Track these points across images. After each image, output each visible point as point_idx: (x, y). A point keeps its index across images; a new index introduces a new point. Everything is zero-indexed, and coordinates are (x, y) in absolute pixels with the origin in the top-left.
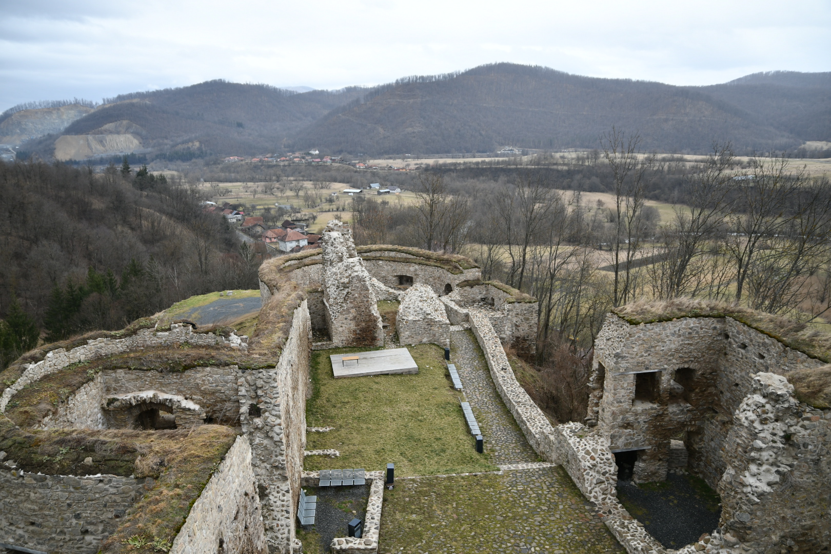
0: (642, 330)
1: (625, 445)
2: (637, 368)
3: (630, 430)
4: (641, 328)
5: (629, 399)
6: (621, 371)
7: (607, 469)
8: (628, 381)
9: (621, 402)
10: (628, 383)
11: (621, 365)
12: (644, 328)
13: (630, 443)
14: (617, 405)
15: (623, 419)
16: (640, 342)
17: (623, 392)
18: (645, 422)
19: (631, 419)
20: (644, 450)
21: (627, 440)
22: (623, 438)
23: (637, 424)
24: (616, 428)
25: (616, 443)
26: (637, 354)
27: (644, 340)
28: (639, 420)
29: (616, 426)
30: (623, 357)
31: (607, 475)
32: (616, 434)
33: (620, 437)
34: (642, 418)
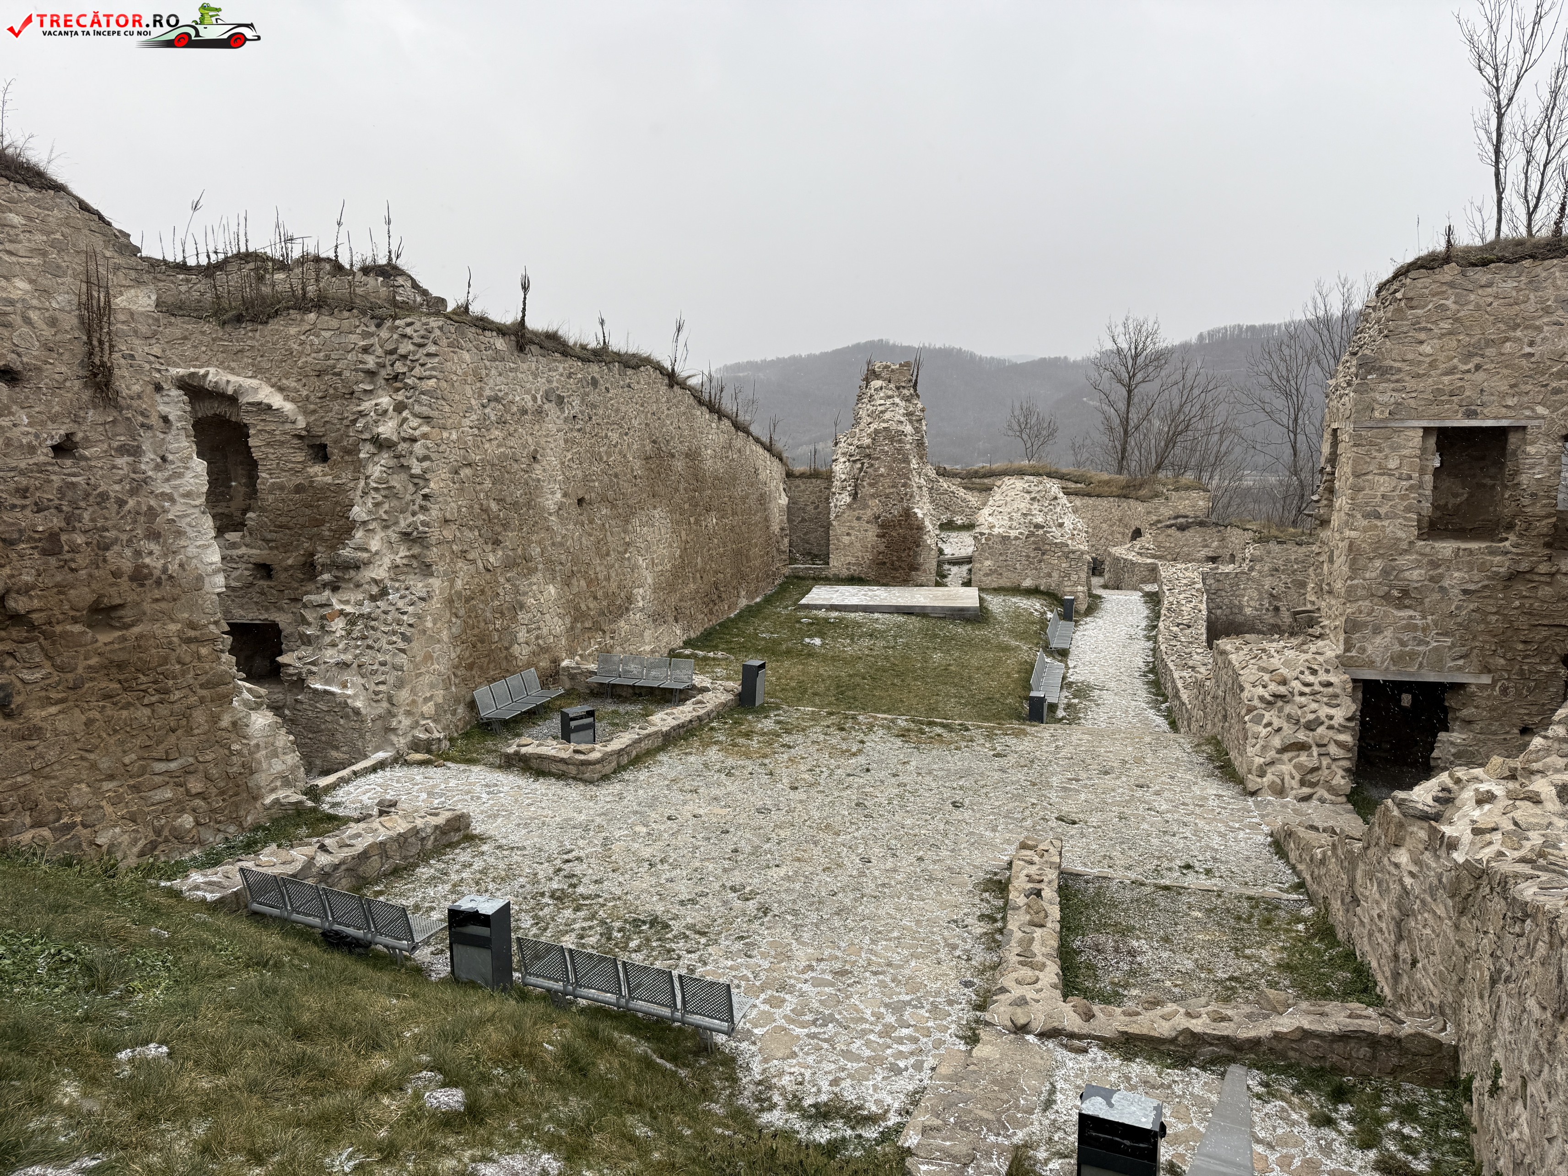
0: (1451, 285)
1: (1398, 659)
2: (1434, 409)
3: (1411, 613)
4: (1448, 278)
5: (1408, 509)
6: (1377, 414)
7: (1324, 711)
8: (1405, 452)
9: (1378, 517)
10: (1402, 458)
11: (1378, 396)
12: (1459, 280)
13: (1413, 655)
14: (1365, 523)
15: (1385, 572)
16: (1446, 325)
17: (1384, 484)
18: (1465, 592)
19: (1415, 574)
20: (1462, 686)
21: (1403, 644)
22: (1389, 633)
23: (1437, 596)
24: (1364, 599)
25: (1363, 650)
26: (1433, 365)
27: (1457, 320)
28: (1446, 583)
29: (1360, 592)
30: (1384, 372)
31: (1321, 730)
32: (1362, 618)
33: (1377, 630)
34: (1455, 578)
